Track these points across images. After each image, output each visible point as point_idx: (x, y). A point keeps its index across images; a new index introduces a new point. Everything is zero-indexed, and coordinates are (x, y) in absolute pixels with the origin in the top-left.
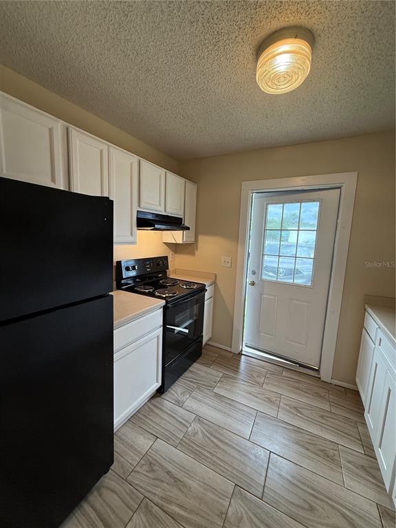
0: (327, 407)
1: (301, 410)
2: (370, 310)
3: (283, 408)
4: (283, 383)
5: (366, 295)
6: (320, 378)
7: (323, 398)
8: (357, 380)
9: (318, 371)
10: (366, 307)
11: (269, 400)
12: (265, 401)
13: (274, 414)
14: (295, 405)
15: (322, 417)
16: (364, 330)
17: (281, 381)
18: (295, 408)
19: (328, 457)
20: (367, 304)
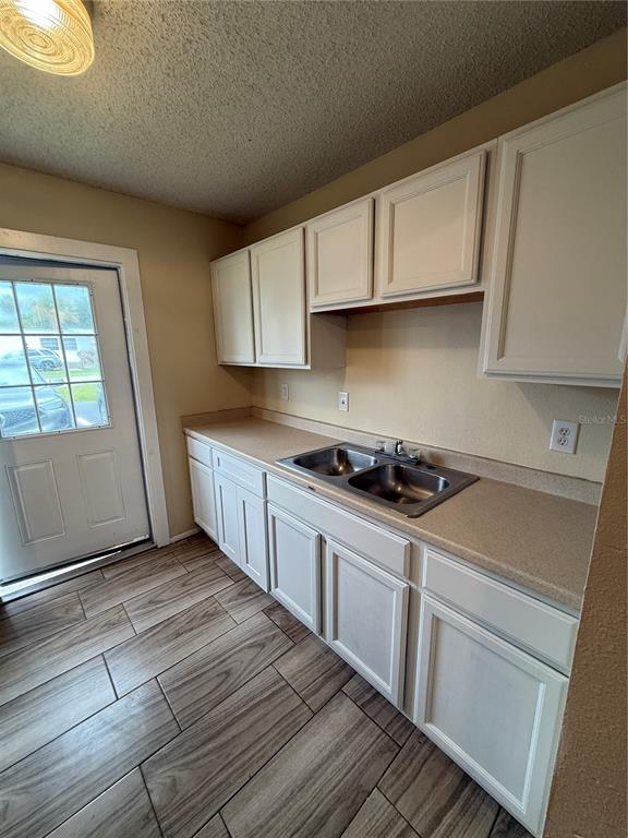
0: (183, 571)
1: (159, 598)
2: (194, 433)
3: (136, 616)
4: (113, 588)
5: (182, 417)
6: (156, 547)
7: (173, 564)
8: (197, 520)
9: (150, 540)
10: (187, 430)
11: (111, 625)
12: (104, 632)
13: (129, 634)
14: (148, 598)
15: (184, 585)
16: (190, 459)
17: (109, 587)
18: (151, 602)
19: (212, 615)
20: (186, 427)
